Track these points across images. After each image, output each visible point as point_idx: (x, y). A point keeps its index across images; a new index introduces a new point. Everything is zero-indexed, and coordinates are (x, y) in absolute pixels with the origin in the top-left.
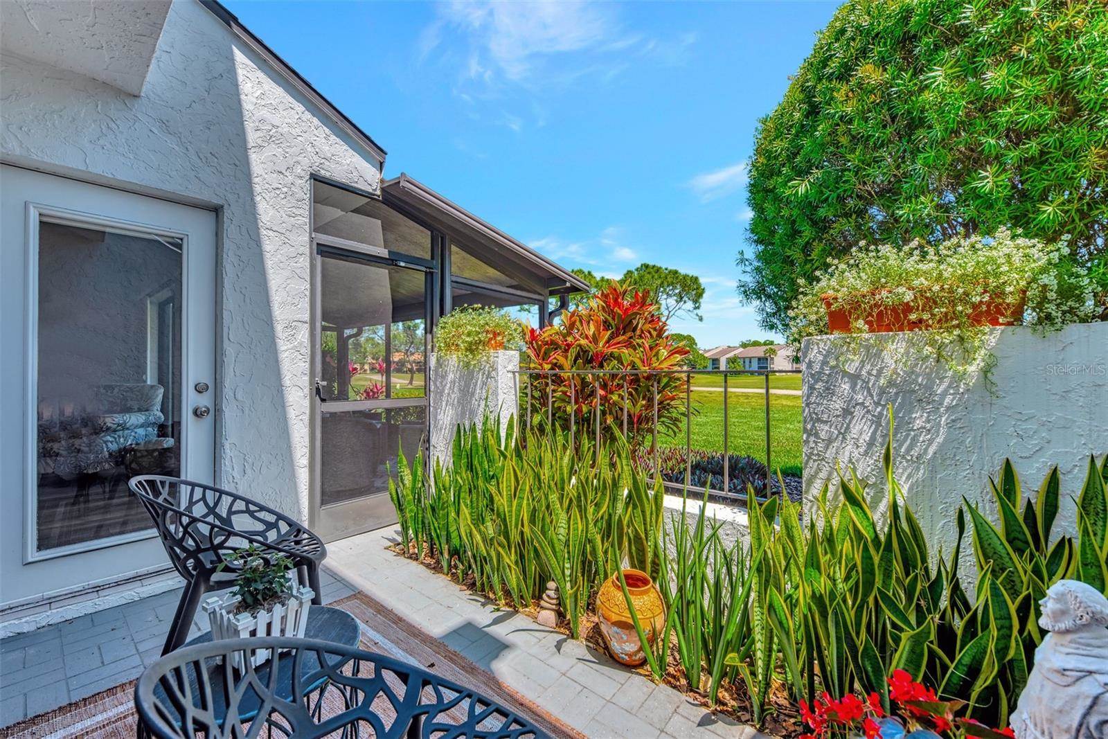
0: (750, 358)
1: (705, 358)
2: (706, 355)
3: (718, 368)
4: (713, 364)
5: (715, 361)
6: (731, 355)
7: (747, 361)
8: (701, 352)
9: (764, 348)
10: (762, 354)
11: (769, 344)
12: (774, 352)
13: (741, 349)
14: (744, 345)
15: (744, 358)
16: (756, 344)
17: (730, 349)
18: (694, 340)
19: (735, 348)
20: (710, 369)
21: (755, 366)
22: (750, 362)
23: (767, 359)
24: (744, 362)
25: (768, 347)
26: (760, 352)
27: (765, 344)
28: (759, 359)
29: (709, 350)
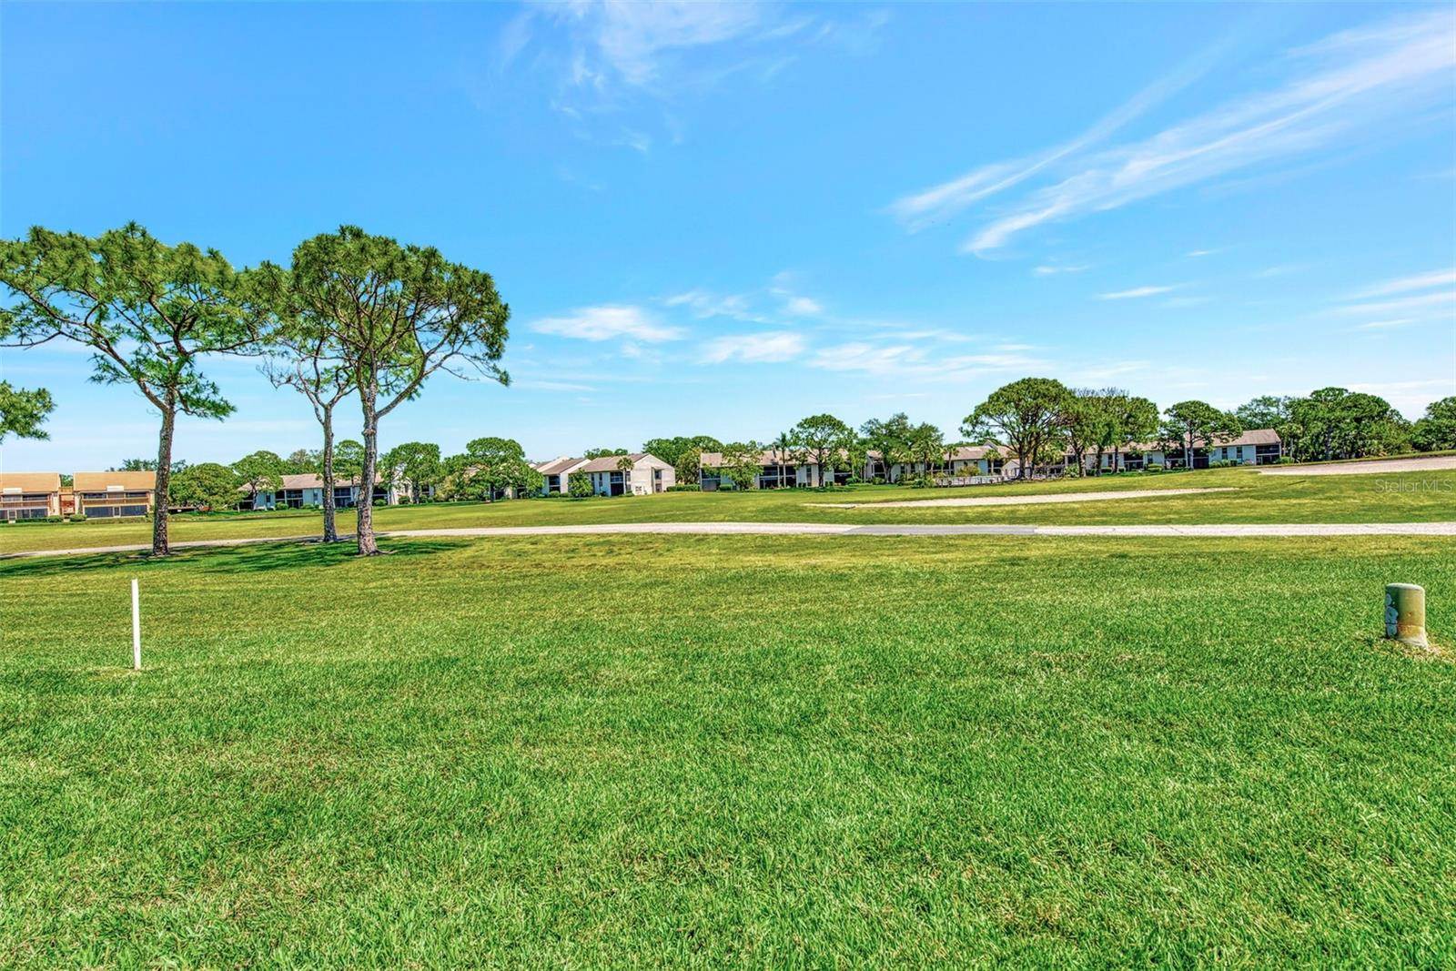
0: (601, 474)
1: (538, 475)
2: (539, 470)
3: (558, 489)
4: (551, 483)
5: (554, 480)
6: (573, 469)
7: (597, 477)
8: (531, 466)
9: (618, 459)
10: (615, 468)
11: (621, 454)
12: (629, 463)
13: (588, 461)
14: (591, 456)
15: (592, 473)
16: (605, 454)
17: (572, 462)
18: (519, 447)
19: (580, 460)
20: (546, 489)
21: (607, 484)
22: (601, 479)
23: (621, 474)
24: (593, 479)
25: (621, 458)
26: (611, 464)
27: (617, 454)
28: (612, 474)
29: (544, 464)
